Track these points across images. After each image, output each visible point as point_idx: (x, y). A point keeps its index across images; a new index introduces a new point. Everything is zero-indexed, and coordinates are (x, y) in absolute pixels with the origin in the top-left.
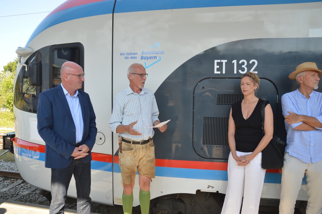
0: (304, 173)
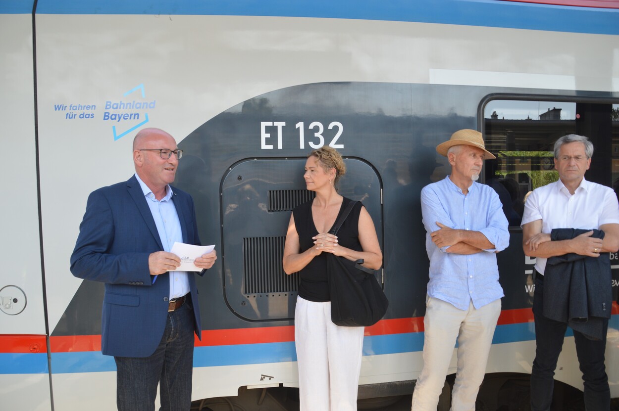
0: (459, 327)
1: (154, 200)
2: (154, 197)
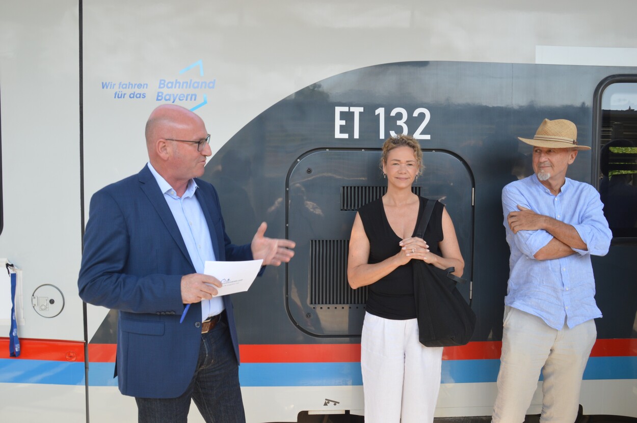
1: (175, 198)
2: (175, 195)
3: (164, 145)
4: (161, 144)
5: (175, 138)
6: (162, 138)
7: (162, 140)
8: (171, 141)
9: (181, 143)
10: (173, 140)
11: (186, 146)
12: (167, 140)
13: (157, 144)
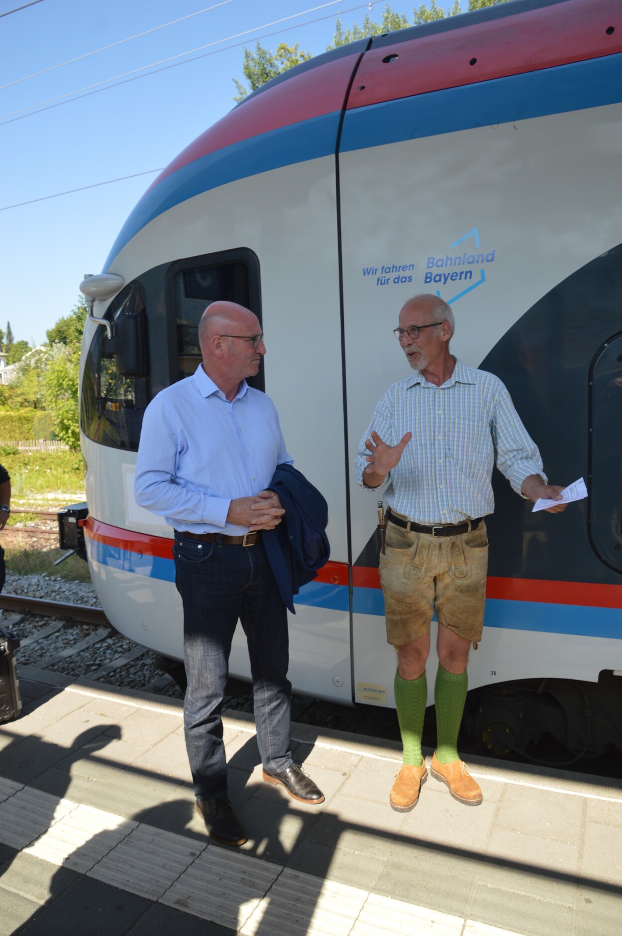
3: (219, 341)
4: (216, 340)
5: (230, 335)
6: (217, 335)
7: (216, 336)
8: (227, 337)
9: (236, 339)
10: (228, 336)
11: (241, 341)
12: (222, 336)
13: (212, 341)
